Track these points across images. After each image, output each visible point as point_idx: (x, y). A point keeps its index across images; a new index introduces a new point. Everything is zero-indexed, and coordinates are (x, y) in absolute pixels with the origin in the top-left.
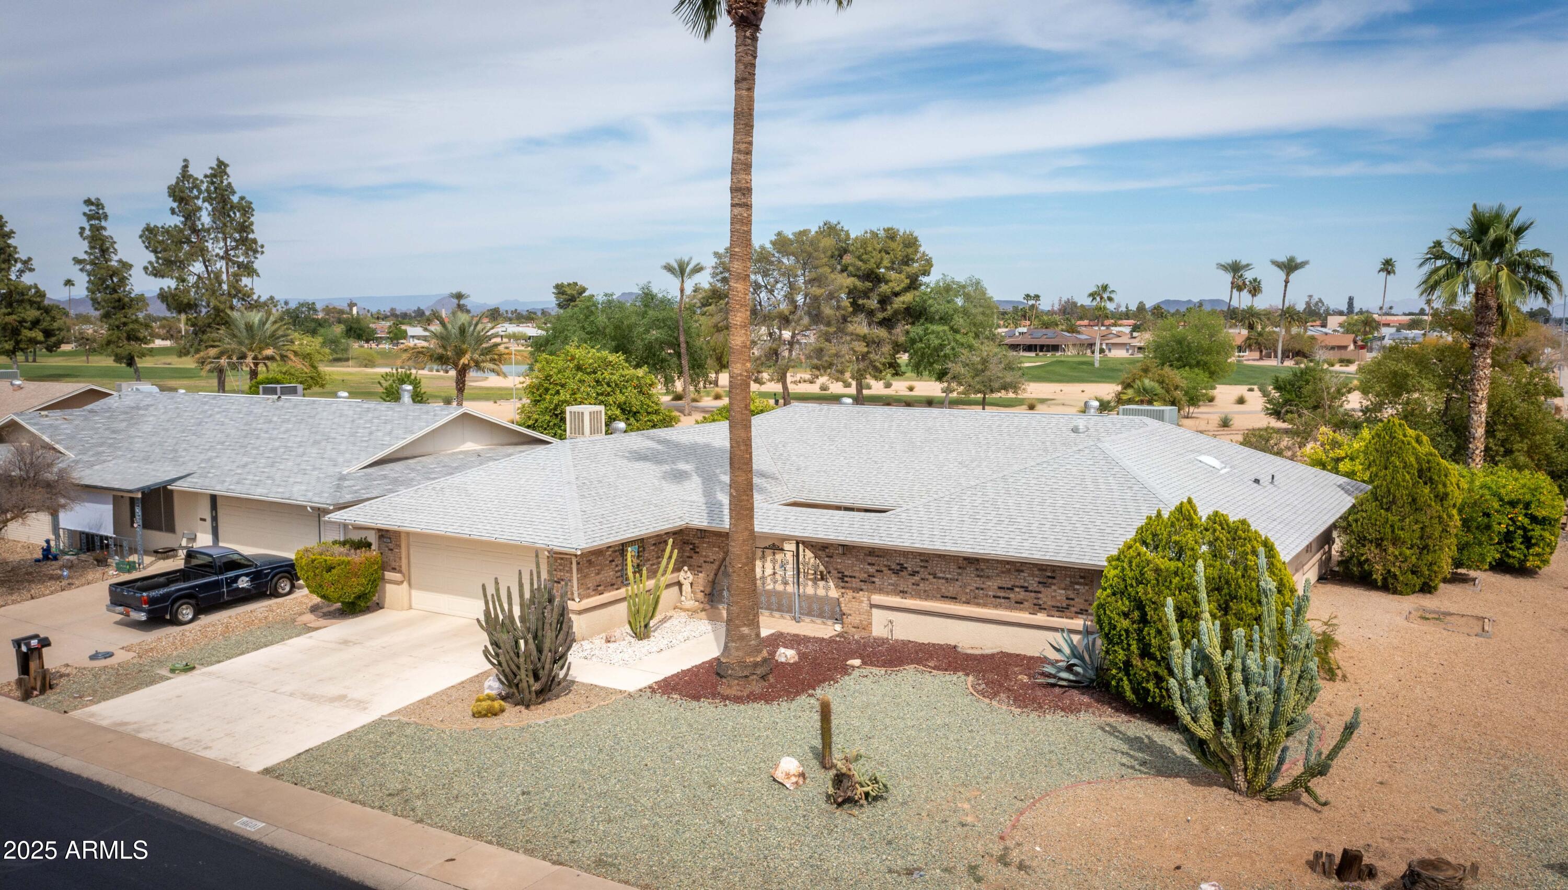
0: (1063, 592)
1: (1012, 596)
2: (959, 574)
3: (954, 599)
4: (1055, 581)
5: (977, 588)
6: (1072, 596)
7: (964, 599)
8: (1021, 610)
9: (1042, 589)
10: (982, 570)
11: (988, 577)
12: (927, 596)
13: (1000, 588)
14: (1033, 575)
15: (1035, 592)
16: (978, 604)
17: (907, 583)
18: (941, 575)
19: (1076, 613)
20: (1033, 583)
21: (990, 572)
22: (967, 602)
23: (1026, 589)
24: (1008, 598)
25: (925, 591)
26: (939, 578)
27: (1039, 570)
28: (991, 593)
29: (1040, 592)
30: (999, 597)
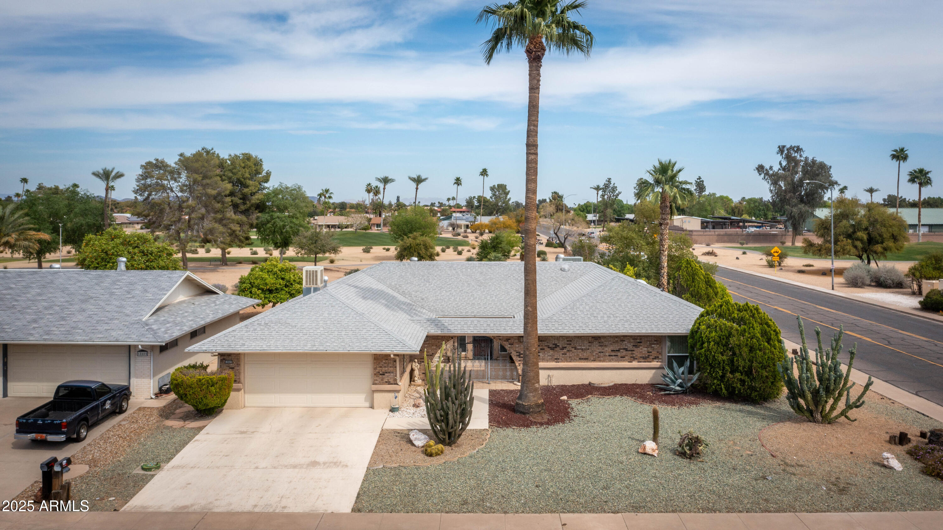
0: (646, 349)
1: (619, 354)
2: (590, 346)
3: (586, 359)
4: (641, 344)
5: (600, 352)
6: (650, 351)
7: (592, 359)
8: (624, 361)
9: (635, 349)
10: (602, 342)
11: (606, 346)
12: (571, 360)
13: (612, 351)
14: (630, 342)
15: (631, 351)
16: (600, 361)
17: (558, 354)
18: (579, 348)
19: (653, 359)
20: (630, 346)
21: (607, 343)
22: (594, 360)
23: (626, 350)
24: (617, 356)
25: (570, 357)
26: (578, 349)
27: (633, 339)
28: (607, 354)
29: (634, 351)
30: (612, 356)
